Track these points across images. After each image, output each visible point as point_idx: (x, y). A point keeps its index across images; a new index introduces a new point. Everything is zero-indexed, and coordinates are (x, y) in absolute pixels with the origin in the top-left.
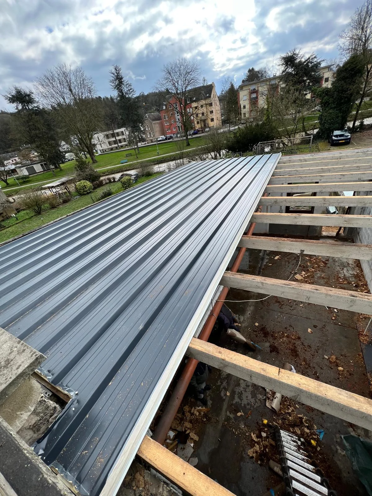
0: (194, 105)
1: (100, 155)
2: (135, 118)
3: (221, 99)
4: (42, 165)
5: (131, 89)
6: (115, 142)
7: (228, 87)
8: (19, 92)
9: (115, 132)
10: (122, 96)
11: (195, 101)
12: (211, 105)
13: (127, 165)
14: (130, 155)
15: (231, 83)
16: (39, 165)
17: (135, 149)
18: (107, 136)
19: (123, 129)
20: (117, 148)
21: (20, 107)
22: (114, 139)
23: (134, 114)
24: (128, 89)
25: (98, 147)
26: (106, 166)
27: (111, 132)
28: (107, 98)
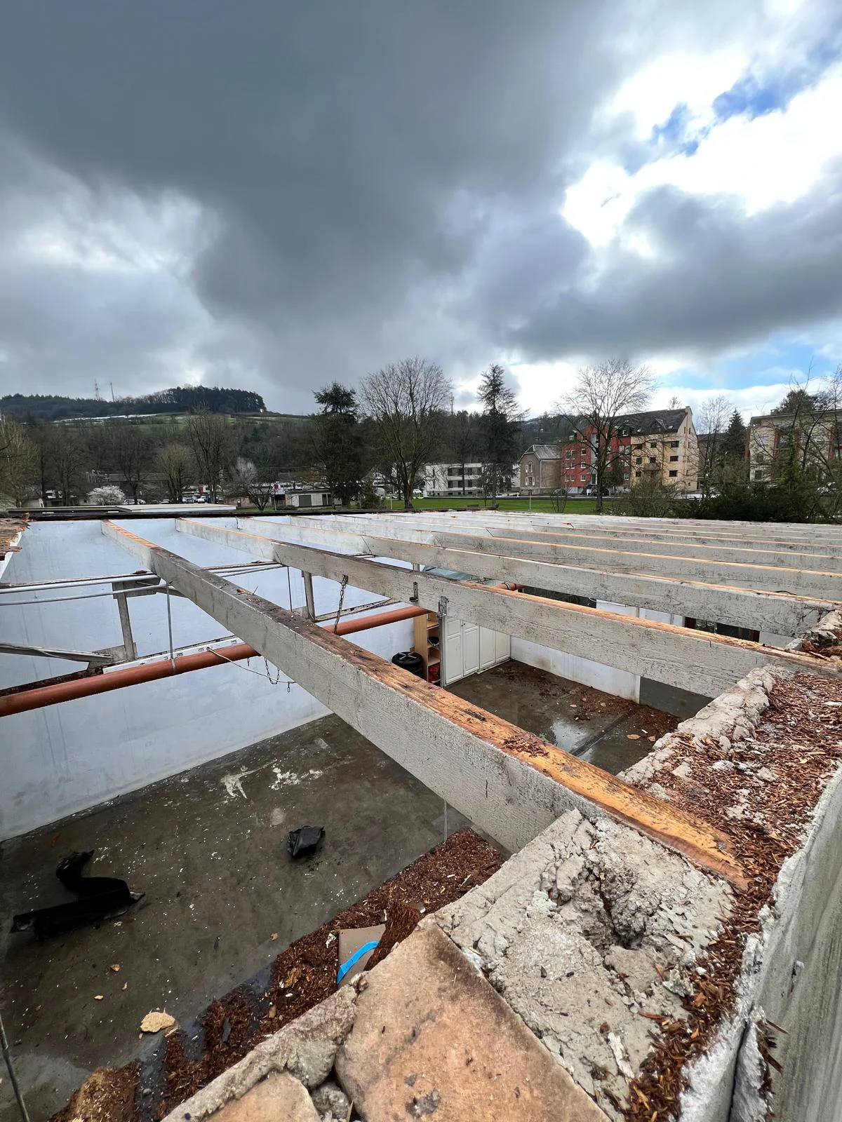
0: (634, 441)
1: (425, 498)
2: (505, 447)
4: (324, 496)
5: (511, 401)
6: (461, 484)
8: (336, 389)
9: (466, 466)
10: (492, 412)
12: (675, 444)
15: (735, 412)
16: (320, 495)
18: (450, 472)
19: (481, 465)
20: (460, 493)
21: (329, 410)
22: (460, 478)
24: (505, 402)
25: (429, 487)
27: (456, 466)
28: (477, 415)
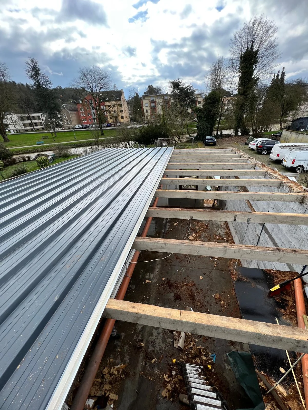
0: (107, 103)
1: (13, 134)
2: (53, 106)
3: (129, 103)
5: (48, 81)
6: (31, 125)
7: (133, 95)
9: (31, 115)
10: (39, 86)
11: (108, 101)
12: (121, 106)
13: (44, 146)
14: (48, 137)
15: (136, 93)
17: (52, 133)
18: (22, 119)
19: (39, 114)
20: (32, 130)
22: (30, 122)
23: (51, 103)
24: (44, 81)
25: (11, 127)
26: (20, 145)
27: (26, 115)
28: (22, 85)
